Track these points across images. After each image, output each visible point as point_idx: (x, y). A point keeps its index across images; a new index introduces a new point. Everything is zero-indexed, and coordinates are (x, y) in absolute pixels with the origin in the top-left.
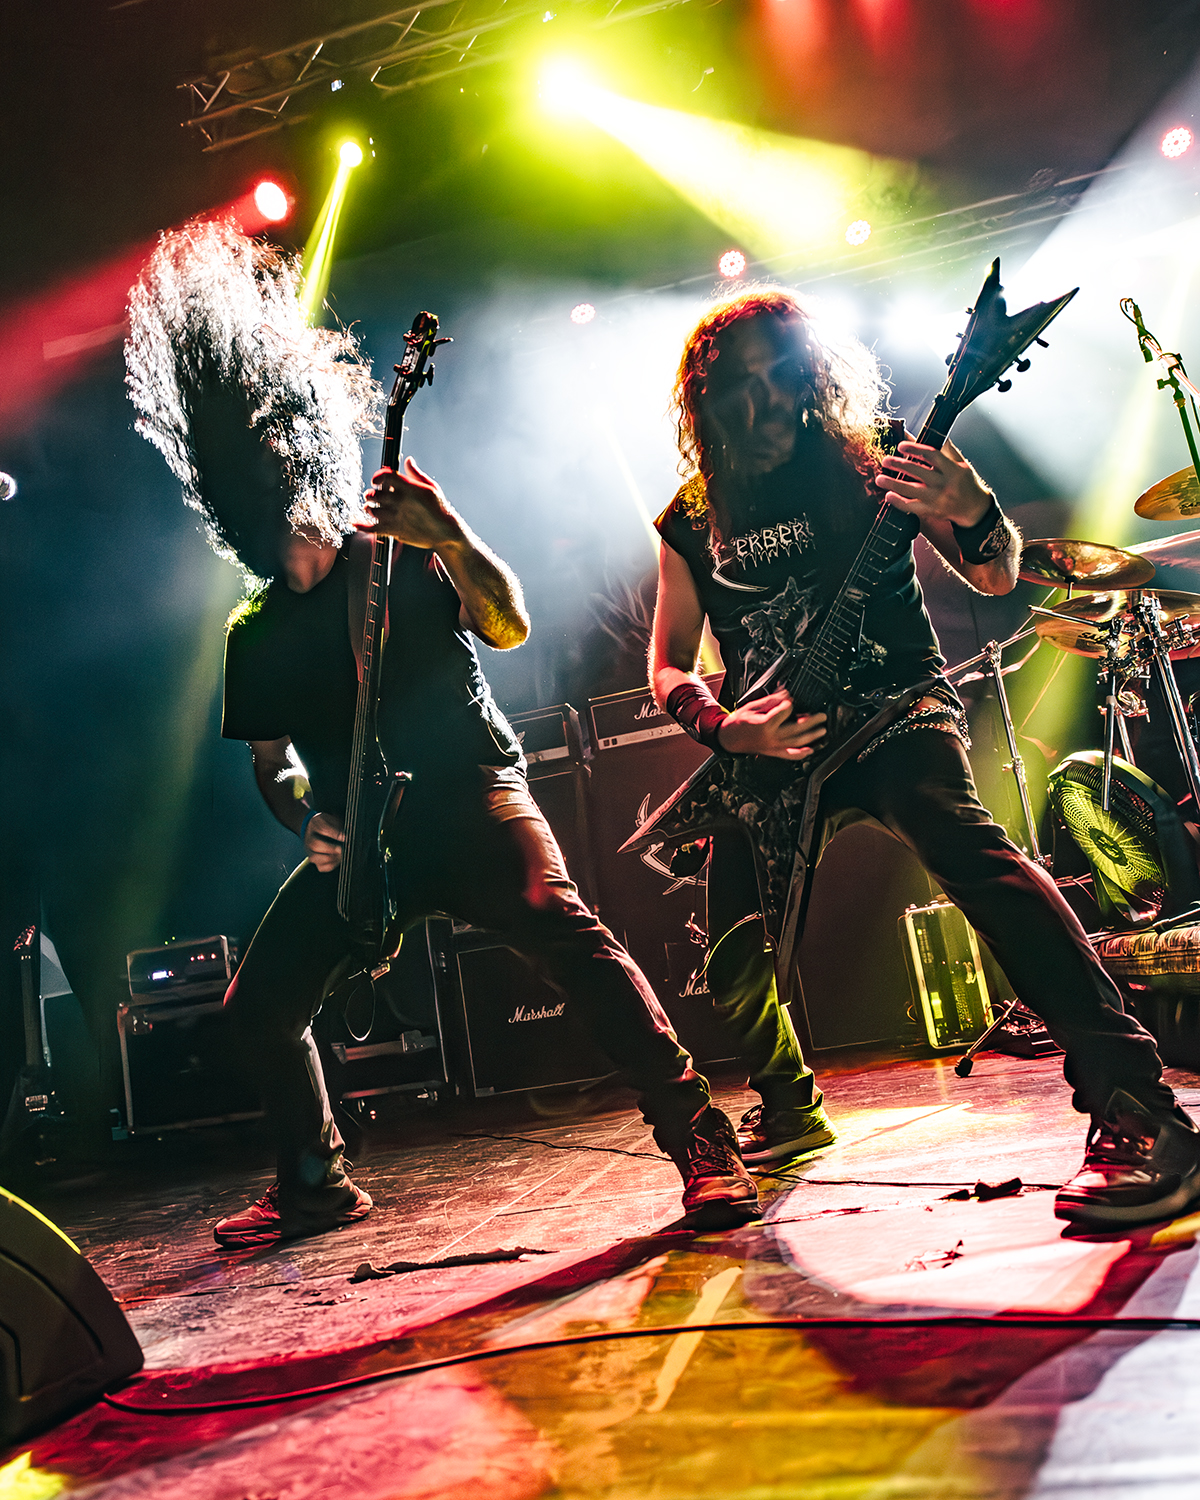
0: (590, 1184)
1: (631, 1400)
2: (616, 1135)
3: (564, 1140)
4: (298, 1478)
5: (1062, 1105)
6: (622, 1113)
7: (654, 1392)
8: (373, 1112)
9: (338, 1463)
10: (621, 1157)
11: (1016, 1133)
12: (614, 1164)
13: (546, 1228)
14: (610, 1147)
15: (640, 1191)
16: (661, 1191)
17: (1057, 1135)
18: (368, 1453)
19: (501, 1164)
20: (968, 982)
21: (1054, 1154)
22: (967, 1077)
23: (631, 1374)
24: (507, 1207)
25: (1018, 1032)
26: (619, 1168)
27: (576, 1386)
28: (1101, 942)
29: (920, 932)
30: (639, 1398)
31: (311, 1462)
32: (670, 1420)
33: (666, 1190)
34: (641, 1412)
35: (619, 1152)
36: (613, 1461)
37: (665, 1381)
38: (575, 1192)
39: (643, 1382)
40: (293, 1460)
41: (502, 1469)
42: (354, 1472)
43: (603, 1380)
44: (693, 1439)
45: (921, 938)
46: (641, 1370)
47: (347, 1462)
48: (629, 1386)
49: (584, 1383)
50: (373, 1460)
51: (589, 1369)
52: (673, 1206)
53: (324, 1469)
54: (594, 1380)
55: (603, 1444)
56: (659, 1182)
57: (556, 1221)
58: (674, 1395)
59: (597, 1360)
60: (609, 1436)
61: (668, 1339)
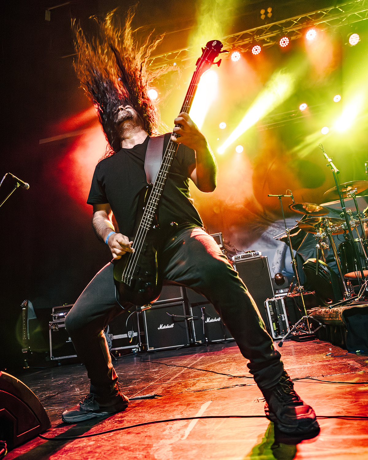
0: (176, 376)
1: (178, 437)
2: (185, 362)
3: (171, 364)
4: (89, 457)
5: (304, 356)
6: (189, 356)
7: (184, 435)
8: (120, 354)
9: (100, 453)
10: (186, 368)
11: (290, 364)
12: (183, 371)
13: (163, 389)
14: (183, 366)
15: (189, 379)
16: (195, 379)
17: (300, 364)
18: (109, 450)
19: (153, 370)
20: (283, 320)
21: (299, 370)
22: (281, 347)
23: (179, 430)
24: (153, 383)
25: (296, 334)
26: (185, 372)
27: (164, 433)
28: (317, 310)
29: (270, 306)
30: (180, 436)
31: (93, 453)
32: (187, 442)
33: (196, 379)
34: (180, 440)
35: (186, 367)
36: (171, 452)
37: (187, 431)
38: (172, 379)
39: (181, 432)
40: (89, 452)
41: (143, 455)
42: (105, 455)
43: (172, 431)
44: (192, 447)
45: (270, 308)
46: (182, 429)
47: (103, 453)
48: (178, 433)
49: (166, 432)
50: (110, 452)
51: (168, 428)
52: (197, 383)
53: (97, 455)
54: (169, 431)
55: (169, 448)
56: (195, 376)
57: (166, 387)
58: (189, 435)
59: (171, 426)
60: (171, 446)
61: (190, 420)
